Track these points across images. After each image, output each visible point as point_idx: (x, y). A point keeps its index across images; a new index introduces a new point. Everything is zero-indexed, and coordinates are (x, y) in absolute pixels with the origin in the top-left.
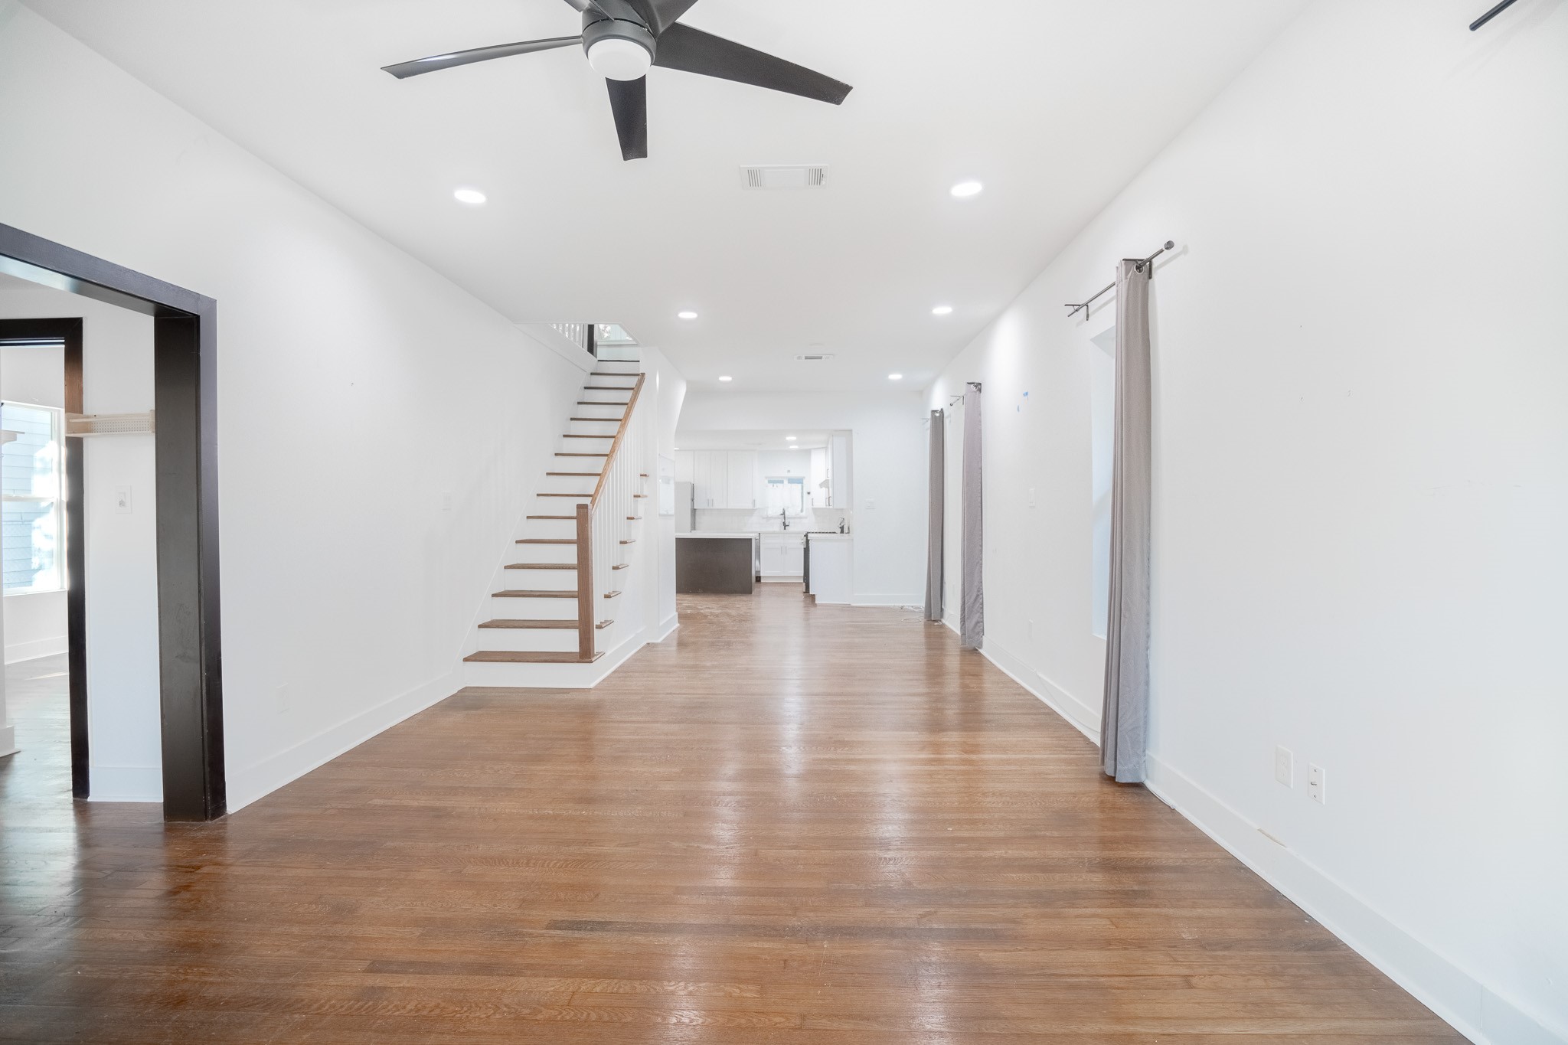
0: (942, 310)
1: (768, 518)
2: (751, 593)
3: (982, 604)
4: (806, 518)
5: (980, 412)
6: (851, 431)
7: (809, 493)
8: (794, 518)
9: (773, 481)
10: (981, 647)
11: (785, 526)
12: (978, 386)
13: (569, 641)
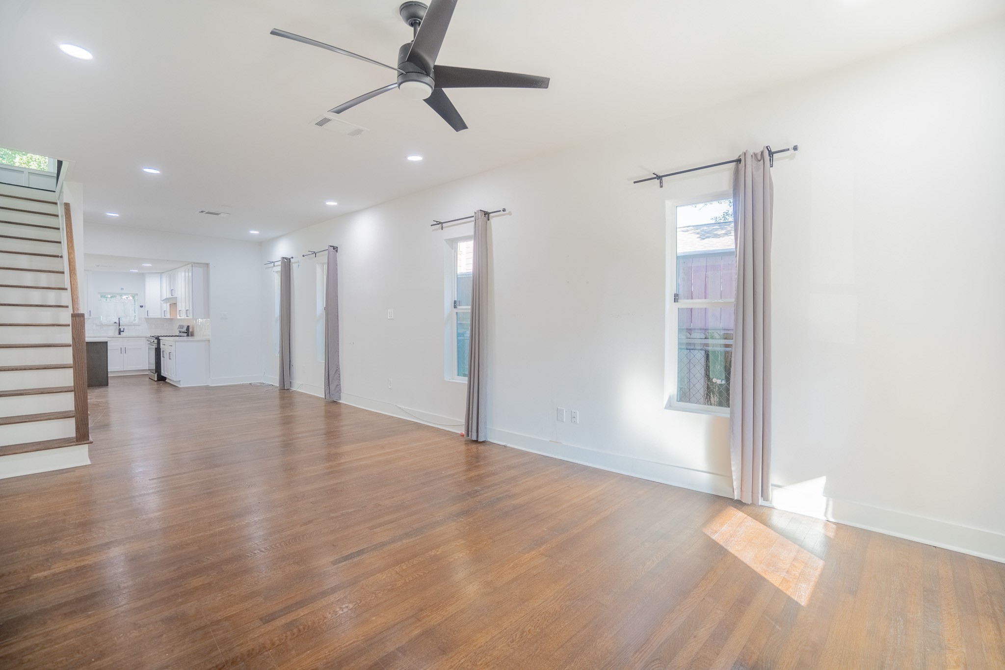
0: (331, 203)
1: (102, 325)
2: (107, 385)
3: (339, 375)
4: (139, 325)
5: (337, 264)
6: (208, 264)
7: (142, 307)
8: (128, 325)
9: (103, 296)
10: (340, 398)
11: (120, 332)
12: (335, 249)
13: (68, 428)
